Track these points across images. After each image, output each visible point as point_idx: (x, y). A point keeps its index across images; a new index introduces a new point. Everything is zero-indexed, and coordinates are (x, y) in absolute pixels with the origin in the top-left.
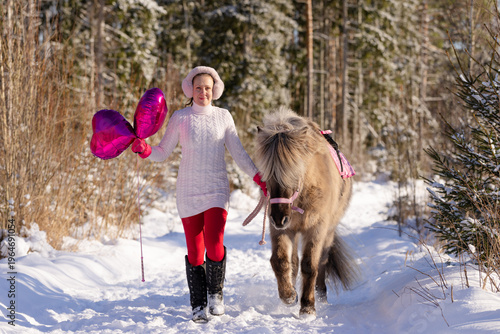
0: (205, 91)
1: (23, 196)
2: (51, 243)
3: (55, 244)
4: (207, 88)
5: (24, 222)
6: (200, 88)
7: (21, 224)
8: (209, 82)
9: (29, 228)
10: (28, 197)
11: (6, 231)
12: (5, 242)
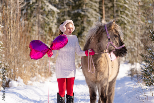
1: (16, 68)
2: (24, 83)
3: (26, 83)
5: (16, 76)
7: (15, 77)
9: (17, 78)
10: (17, 68)
11: (10, 79)
12: (10, 82)
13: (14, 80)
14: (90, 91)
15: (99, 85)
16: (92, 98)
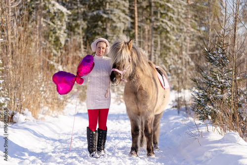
0: (102, 50)
1: (21, 97)
2: (33, 117)
3: (35, 116)
4: (103, 48)
6: (100, 48)
7: (21, 108)
8: (104, 45)
9: (24, 110)
10: (24, 97)
11: (15, 112)
12: (15, 116)
13: (20, 113)
14: (132, 125)
15: (143, 118)
16: (134, 133)
